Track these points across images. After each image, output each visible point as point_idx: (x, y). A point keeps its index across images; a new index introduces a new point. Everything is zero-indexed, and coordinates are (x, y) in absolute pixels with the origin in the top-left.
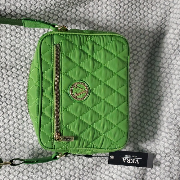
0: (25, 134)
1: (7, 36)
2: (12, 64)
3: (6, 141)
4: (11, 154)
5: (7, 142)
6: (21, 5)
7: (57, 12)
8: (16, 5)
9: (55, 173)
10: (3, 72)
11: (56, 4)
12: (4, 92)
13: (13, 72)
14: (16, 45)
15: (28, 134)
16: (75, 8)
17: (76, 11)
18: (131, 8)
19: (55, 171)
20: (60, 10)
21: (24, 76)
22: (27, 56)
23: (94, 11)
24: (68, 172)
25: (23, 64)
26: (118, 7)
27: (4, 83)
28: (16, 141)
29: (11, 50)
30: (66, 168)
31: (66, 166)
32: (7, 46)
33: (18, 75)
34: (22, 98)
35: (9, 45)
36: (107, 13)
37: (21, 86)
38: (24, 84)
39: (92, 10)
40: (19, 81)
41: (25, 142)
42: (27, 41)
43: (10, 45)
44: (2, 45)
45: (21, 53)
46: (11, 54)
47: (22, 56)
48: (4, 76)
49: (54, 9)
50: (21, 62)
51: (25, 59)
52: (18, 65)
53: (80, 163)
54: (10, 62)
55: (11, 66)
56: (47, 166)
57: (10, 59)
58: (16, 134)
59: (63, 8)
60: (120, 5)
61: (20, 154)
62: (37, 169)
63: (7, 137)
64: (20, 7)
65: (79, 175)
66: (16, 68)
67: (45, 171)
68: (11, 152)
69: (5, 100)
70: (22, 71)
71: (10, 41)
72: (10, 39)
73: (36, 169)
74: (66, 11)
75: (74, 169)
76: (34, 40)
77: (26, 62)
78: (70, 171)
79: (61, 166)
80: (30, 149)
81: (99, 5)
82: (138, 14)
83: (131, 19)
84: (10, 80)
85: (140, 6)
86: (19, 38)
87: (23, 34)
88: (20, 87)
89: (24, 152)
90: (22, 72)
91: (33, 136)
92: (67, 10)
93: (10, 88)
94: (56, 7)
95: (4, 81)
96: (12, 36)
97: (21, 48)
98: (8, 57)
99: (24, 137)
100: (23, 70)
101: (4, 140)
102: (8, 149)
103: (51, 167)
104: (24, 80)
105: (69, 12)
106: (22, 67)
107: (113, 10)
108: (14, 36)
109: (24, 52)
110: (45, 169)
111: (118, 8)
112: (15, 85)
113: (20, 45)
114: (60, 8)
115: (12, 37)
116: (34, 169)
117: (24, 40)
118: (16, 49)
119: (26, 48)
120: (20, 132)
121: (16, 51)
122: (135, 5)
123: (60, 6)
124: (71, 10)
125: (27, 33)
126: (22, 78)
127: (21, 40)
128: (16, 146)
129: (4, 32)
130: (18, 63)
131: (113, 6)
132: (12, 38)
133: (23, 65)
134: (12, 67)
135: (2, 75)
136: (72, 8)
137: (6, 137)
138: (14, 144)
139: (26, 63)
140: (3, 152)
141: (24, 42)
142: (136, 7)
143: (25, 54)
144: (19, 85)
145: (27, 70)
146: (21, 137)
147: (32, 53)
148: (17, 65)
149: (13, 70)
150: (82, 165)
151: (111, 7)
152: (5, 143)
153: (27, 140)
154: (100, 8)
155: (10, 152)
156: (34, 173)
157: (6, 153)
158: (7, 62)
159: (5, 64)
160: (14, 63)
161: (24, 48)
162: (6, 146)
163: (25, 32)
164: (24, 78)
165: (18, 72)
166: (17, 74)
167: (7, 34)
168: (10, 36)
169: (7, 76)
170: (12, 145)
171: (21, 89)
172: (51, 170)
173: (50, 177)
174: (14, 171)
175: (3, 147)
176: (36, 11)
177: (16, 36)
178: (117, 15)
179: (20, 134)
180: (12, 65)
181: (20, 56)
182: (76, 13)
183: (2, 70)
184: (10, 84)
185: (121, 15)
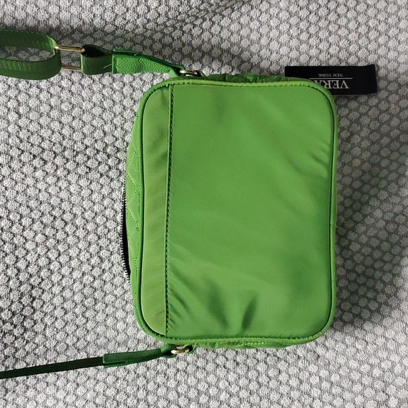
0: (106, 298)
1: (64, 83)
2: (76, 146)
3: (67, 316)
4: (78, 344)
5: (69, 317)
6: (94, 16)
7: (170, 29)
8: (83, 17)
9: (175, 380)
10: (58, 163)
11: (169, 13)
12: (60, 208)
13: (78, 164)
14: (84, 104)
15: (114, 299)
16: (210, 20)
17: (212, 26)
18: (336, 12)
19: (176, 375)
20: (178, 25)
21: (103, 172)
22: (106, 128)
23: (251, 24)
24: (202, 376)
25: (99, 146)
26: (303, 13)
27: (60, 188)
28: (87, 314)
29: (73, 114)
31: (199, 364)
32: (63, 107)
33: (90, 169)
34: (97, 220)
35: (67, 104)
36: (280, 27)
37: (97, 195)
38: (103, 190)
39: (246, 22)
40: (91, 183)
41: (107, 315)
42: (106, 95)
43: (71, 103)
44: (52, 104)
45: (95, 123)
46: (74, 124)
47: (96, 128)
48: (59, 172)
49: (165, 22)
50: (96, 141)
51: (102, 135)
52: (89, 149)
53: (229, 357)
54: (71, 143)
55: (74, 150)
56: (158, 364)
57: (70, 136)
58: (89, 300)
59: (183, 21)
60: (308, 9)
61: (99, 343)
62: (135, 373)
63: (68, 305)
64: (92, 20)
65: (227, 384)
67: (152, 376)
68: (78, 339)
69: (63, 224)
70: (97, 160)
71: (69, 95)
72: (70, 91)
73: (133, 373)
74: (189, 26)
75: (215, 370)
76: (122, 93)
77: (106, 140)
78: (208, 374)
79: (188, 364)
80: (120, 330)
81: (263, 10)
82: (352, 25)
83: (337, 36)
84: (72, 182)
85: (358, 7)
86: (90, 88)
87: (97, 80)
88: (94, 196)
89: (106, 338)
90: (97, 163)
91: (124, 303)
92: (192, 23)
93: (73, 199)
94: (169, 19)
95: (60, 184)
96: (73, 84)
97: (94, 111)
98: (66, 131)
99: (105, 305)
100: (100, 159)
101: (62, 314)
102: (70, 333)
103: (165, 367)
104: (101, 181)
105: (196, 29)
106: (98, 151)
107: (293, 20)
108: (77, 85)
109: (102, 121)
110: (153, 372)
111: (305, 16)
112: (83, 192)
113: (92, 105)
114: (178, 21)
115: (73, 86)
116: (128, 373)
117: (100, 91)
118: (84, 113)
119: (104, 110)
120: (96, 294)
121: (84, 118)
122: (345, 6)
123: (179, 18)
124: (202, 23)
125: (107, 77)
126: (99, 175)
127: (94, 93)
128: (88, 325)
130: (88, 144)
131: (294, 12)
132: (73, 89)
133: (98, 148)
134: (77, 153)
135: (56, 171)
136: (204, 20)
137: (65, 306)
138: (85, 321)
139: (106, 143)
140: (60, 339)
141: (100, 97)
142: (348, 10)
143: (103, 123)
144: (92, 191)
145: (109, 158)
146: (99, 306)
148: (86, 148)
149: (80, 158)
150: (232, 361)
151: (288, 14)
152: (64, 321)
153: (111, 312)
154: (264, 18)
155: (75, 340)
156: (130, 381)
157: (68, 341)
158: (64, 142)
159: (62, 145)
160: (79, 144)
161: (100, 110)
162: (67, 327)
164: (101, 175)
165: (89, 163)
166: (87, 167)
167: (62, 79)
168: (70, 83)
169: (65, 173)
170: (81, 324)
171: (96, 201)
172: (165, 374)
173: (165, 389)
174: (85, 380)
175: (60, 328)
176: (126, 28)
177: (82, 83)
178: (302, 31)
179: (96, 300)
180: (75, 148)
181: (92, 129)
182: (213, 30)
183: (56, 160)
184: (72, 189)
185: (313, 30)
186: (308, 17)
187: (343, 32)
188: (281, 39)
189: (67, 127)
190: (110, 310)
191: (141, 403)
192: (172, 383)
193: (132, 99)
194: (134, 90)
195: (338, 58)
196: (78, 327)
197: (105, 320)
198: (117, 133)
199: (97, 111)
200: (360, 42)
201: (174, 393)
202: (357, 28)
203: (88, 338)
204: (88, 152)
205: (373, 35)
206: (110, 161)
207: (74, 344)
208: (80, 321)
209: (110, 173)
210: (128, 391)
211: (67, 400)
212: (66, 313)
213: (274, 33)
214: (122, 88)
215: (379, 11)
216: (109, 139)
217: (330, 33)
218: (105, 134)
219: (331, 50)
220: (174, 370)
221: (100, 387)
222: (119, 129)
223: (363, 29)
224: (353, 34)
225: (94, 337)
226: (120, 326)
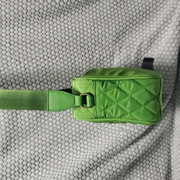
0: (45, 114)
1: (27, 33)
2: (32, 56)
3: (30, 121)
4: (35, 131)
5: (31, 121)
6: (40, 9)
7: (67, 12)
8: (36, 9)
9: (72, 144)
10: (26, 63)
11: (67, 7)
12: (27, 80)
14: (35, 40)
17: (82, 12)
18: (127, 6)
19: (72, 142)
23: (97, 11)
24: (82, 142)
25: (41, 56)
26: (115, 7)
28: (38, 120)
29: (31, 44)
30: (80, 139)
31: (81, 137)
32: (27, 41)
34: (41, 84)
35: (29, 40)
36: (107, 12)
37: (40, 74)
38: (43, 73)
39: (95, 10)
40: (38, 70)
41: (45, 120)
42: (44, 37)
43: (30, 40)
44: (23, 40)
45: (39, 47)
46: (31, 48)
47: (40, 49)
49: (65, 10)
50: (40, 54)
51: (42, 52)
52: (37, 57)
53: (92, 134)
57: (30, 52)
58: (38, 114)
59: (71, 9)
60: (117, 5)
61: (42, 131)
62: (57, 142)
63: (30, 117)
64: (39, 10)
65: (91, 144)
66: (36, 60)
67: (64, 143)
68: (35, 130)
69: (28, 86)
72: (30, 36)
74: (74, 12)
75: (87, 139)
76: (50, 36)
77: (44, 54)
78: (84, 141)
79: (77, 138)
81: (101, 6)
83: (128, 14)
84: (31, 70)
85: (135, 4)
86: (37, 34)
87: (40, 32)
88: (39, 75)
89: (45, 129)
90: (41, 63)
91: (52, 115)
92: (75, 10)
93: (31, 76)
95: (26, 71)
96: (31, 33)
97: (39, 42)
98: (28, 50)
99: (44, 116)
100: (41, 61)
101: (28, 120)
102: (31, 127)
103: (68, 139)
104: (42, 69)
105: (76, 13)
106: (41, 58)
107: (112, 10)
108: (32, 34)
109: (42, 46)
112: (35, 74)
113: (38, 40)
115: (31, 34)
116: (54, 142)
117: (41, 36)
119: (43, 42)
121: (35, 45)
124: (78, 11)
125: (44, 31)
126: (41, 67)
127: (39, 36)
128: (38, 124)
129: (24, 30)
130: (37, 55)
132: (31, 35)
135: (25, 66)
136: (79, 9)
137: (29, 117)
138: (37, 122)
140: (28, 130)
141: (41, 37)
142: (131, 5)
144: (39, 73)
145: (45, 61)
146: (42, 117)
147: (48, 46)
148: (36, 57)
149: (34, 61)
150: (93, 135)
153: (47, 119)
154: (101, 9)
155: (33, 130)
156: (55, 145)
157: (31, 130)
159: (27, 56)
160: (34, 55)
161: (41, 42)
162: (30, 125)
163: (41, 30)
164: (42, 67)
165: (37, 63)
166: (37, 64)
168: (30, 33)
169: (28, 66)
170: (35, 124)
171: (40, 77)
172: (68, 142)
173: (69, 147)
174: (38, 145)
175: (27, 125)
177: (34, 33)
178: (115, 13)
179: (41, 114)
180: (32, 57)
181: (38, 49)
182: (83, 14)
183: (25, 62)
184: (31, 73)
185: (119, 12)
186: (117, 8)
187: (130, 12)
188: (108, 16)
189: (29, 49)
190: (46, 118)
191: (60, 153)
192: (71, 145)
193: (53, 38)
194: (54, 35)
195: (129, 22)
196: (34, 125)
197: (45, 122)
198: (48, 51)
199: (40, 42)
200: (137, 16)
201: (72, 148)
202: (135, 11)
203: (38, 129)
204: (37, 59)
205: (141, 13)
206: (45, 62)
207: (33, 132)
208: (35, 122)
209: (46, 66)
210: (55, 149)
211: (31, 152)
212: (29, 120)
213: (105, 14)
214: (50, 34)
215: (143, 4)
216: (45, 53)
217: (126, 13)
218: (43, 51)
219: (127, 19)
220: (72, 140)
221: (44, 148)
222: (49, 49)
223: (138, 11)
224: (134, 13)
225: (41, 128)
226: (51, 124)
